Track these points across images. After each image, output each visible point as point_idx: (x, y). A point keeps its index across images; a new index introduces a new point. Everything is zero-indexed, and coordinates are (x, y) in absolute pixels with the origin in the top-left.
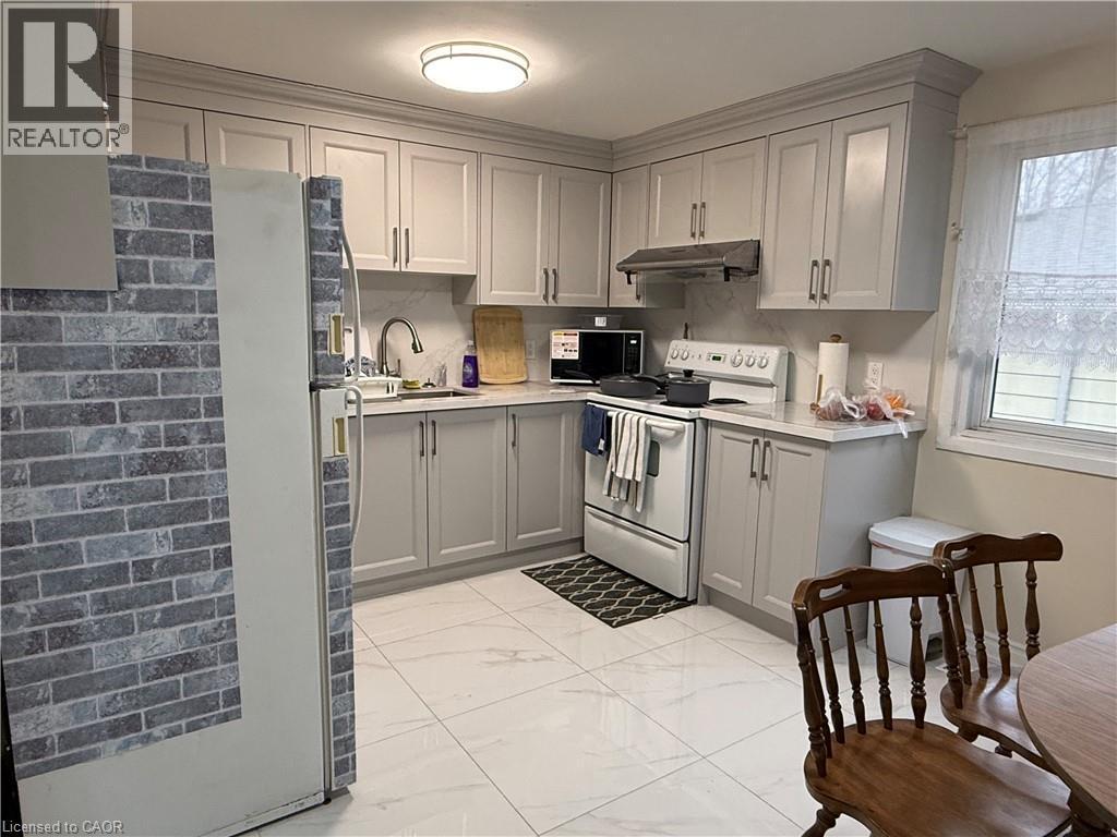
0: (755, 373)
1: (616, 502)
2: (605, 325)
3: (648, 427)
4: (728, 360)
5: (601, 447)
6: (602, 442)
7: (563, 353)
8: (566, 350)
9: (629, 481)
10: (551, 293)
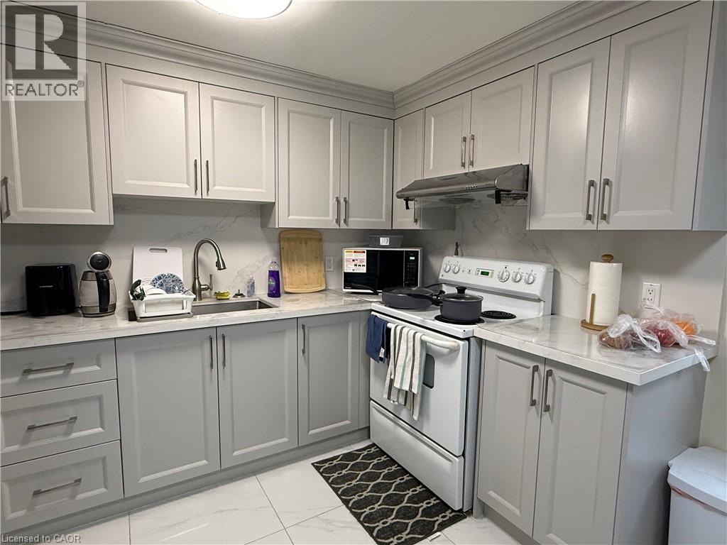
0: (521, 288)
1: (396, 405)
2: (388, 244)
3: (423, 343)
4: (495, 275)
5: (382, 355)
6: (383, 350)
7: (354, 267)
8: (356, 265)
9: (407, 392)
10: (343, 217)
